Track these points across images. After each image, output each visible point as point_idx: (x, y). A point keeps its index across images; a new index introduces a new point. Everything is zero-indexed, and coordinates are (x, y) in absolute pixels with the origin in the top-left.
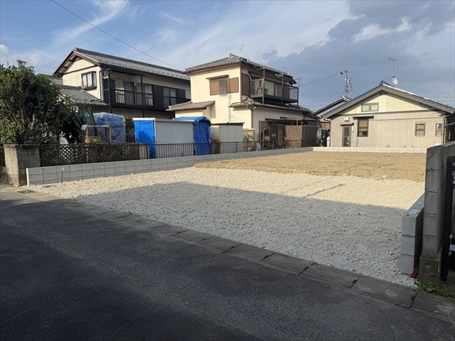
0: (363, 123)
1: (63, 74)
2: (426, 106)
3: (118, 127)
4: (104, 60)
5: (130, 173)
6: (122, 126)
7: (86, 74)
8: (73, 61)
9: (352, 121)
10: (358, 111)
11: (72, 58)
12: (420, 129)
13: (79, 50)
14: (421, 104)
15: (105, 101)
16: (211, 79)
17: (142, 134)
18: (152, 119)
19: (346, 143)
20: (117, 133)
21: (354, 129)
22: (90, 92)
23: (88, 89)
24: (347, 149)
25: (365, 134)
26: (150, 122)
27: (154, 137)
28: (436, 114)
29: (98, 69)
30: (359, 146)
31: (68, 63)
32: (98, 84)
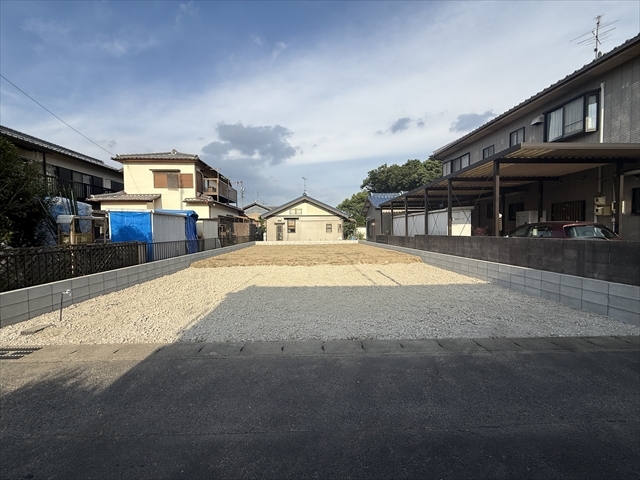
0: (291, 223)
2: (332, 212)
9: (283, 221)
10: (287, 213)
12: (329, 228)
14: (329, 211)
16: (155, 171)
17: (127, 230)
18: (148, 211)
19: (279, 238)
21: (285, 227)
24: (279, 243)
25: (293, 231)
27: (150, 234)
28: (338, 218)
30: (290, 239)
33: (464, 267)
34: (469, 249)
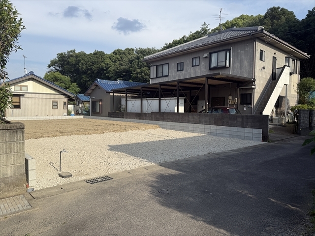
12: (55, 105)
14: (55, 90)
25: (18, 107)
28: (63, 97)
33: (190, 128)
34: (192, 119)
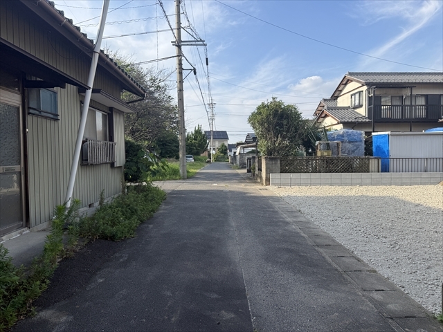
1: (338, 97)
3: (357, 142)
4: (371, 79)
5: (356, 184)
6: (361, 141)
7: (354, 94)
8: (346, 84)
11: (345, 82)
13: (351, 74)
15: (369, 118)
17: (378, 148)
18: (387, 133)
20: (355, 148)
22: (357, 110)
23: (355, 108)
26: (385, 135)
27: (388, 151)
29: (365, 88)
31: (342, 86)
32: (365, 102)
